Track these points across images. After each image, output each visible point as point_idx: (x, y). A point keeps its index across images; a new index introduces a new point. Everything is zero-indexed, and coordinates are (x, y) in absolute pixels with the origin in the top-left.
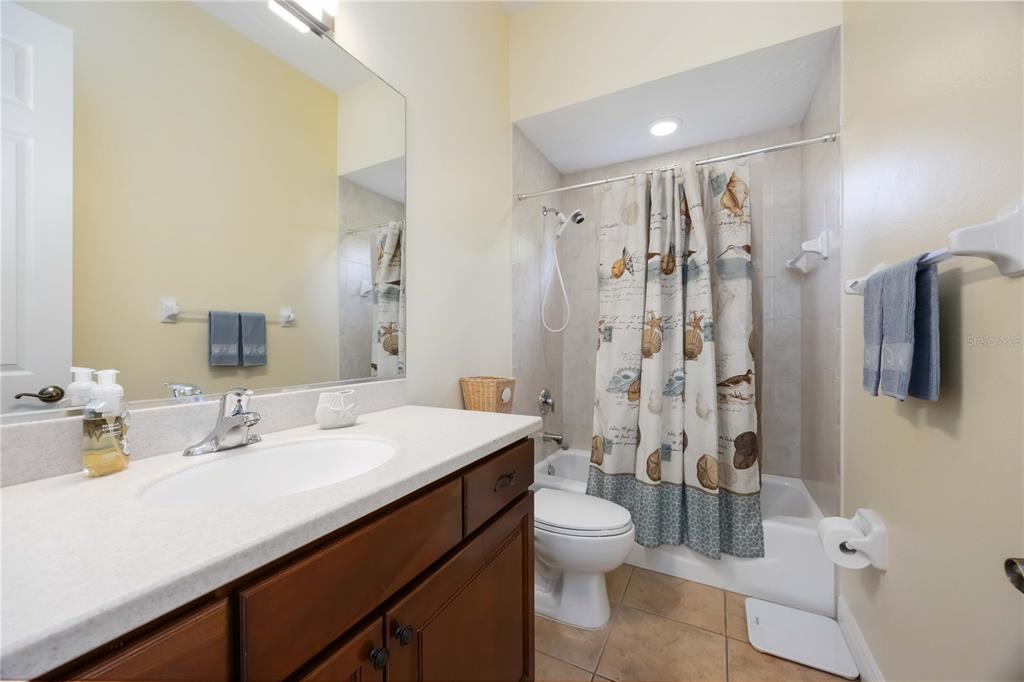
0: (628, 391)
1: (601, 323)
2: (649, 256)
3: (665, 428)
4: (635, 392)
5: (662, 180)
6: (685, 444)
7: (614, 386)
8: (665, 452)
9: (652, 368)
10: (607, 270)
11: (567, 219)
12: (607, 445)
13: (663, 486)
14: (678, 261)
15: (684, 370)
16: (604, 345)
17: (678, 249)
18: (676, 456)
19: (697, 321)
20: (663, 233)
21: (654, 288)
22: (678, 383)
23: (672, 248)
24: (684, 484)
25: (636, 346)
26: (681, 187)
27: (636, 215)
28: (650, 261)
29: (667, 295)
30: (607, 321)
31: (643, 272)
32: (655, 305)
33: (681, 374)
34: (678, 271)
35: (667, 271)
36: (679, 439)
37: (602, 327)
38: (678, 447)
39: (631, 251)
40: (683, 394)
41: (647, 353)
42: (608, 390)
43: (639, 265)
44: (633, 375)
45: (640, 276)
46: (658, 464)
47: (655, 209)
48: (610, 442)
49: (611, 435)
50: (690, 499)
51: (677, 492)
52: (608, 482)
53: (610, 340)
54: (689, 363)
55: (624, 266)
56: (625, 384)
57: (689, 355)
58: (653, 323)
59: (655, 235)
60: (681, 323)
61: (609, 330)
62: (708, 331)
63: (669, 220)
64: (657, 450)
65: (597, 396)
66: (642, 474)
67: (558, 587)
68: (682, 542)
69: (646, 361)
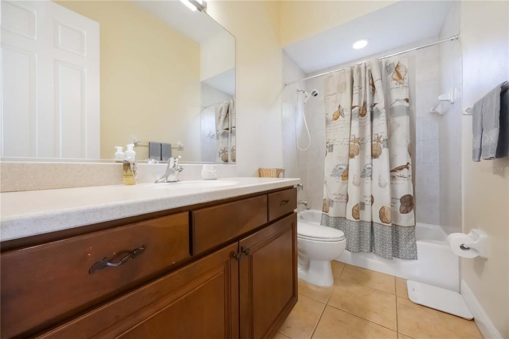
0: (342, 176)
1: (327, 143)
2: (353, 108)
3: (362, 193)
4: (345, 176)
5: (359, 69)
6: (372, 202)
7: (335, 173)
8: (362, 205)
9: (354, 163)
10: (331, 117)
11: (309, 95)
12: (331, 203)
13: (361, 223)
14: (368, 109)
15: (372, 164)
16: (329, 154)
17: (368, 103)
18: (368, 207)
19: (379, 138)
20: (360, 95)
21: (355, 123)
22: (368, 171)
23: (365, 104)
24: (372, 222)
25: (346, 153)
26: (370, 71)
27: (345, 88)
28: (353, 110)
29: (362, 127)
30: (330, 142)
31: (349, 116)
32: (356, 132)
33: (370, 166)
34: (368, 114)
35: (362, 114)
36: (369, 199)
37: (328, 145)
38: (368, 203)
39: (343, 106)
40: (371, 176)
41: (351, 156)
42: (331, 176)
43: (347, 113)
44: (344, 168)
45: (348, 118)
46: (358, 211)
47: (356, 84)
48: (332, 201)
49: (333, 198)
50: (375, 229)
51: (369, 226)
52: (331, 221)
53: (332, 151)
54: (375, 160)
55: (340, 113)
56: (341, 172)
57: (374, 156)
58: (355, 141)
59: (356, 97)
60: (370, 140)
61: (332, 146)
62: (385, 143)
63: (363, 89)
64: (357, 205)
65: (325, 179)
66: (349, 216)
67: (307, 267)
68: (371, 251)
69: (351, 160)
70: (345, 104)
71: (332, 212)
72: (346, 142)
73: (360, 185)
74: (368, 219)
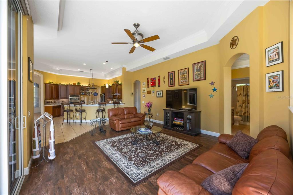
70: (242, 93)
71: (239, 114)
72: (242, 100)
73: (245, 109)
74: (247, 115)
